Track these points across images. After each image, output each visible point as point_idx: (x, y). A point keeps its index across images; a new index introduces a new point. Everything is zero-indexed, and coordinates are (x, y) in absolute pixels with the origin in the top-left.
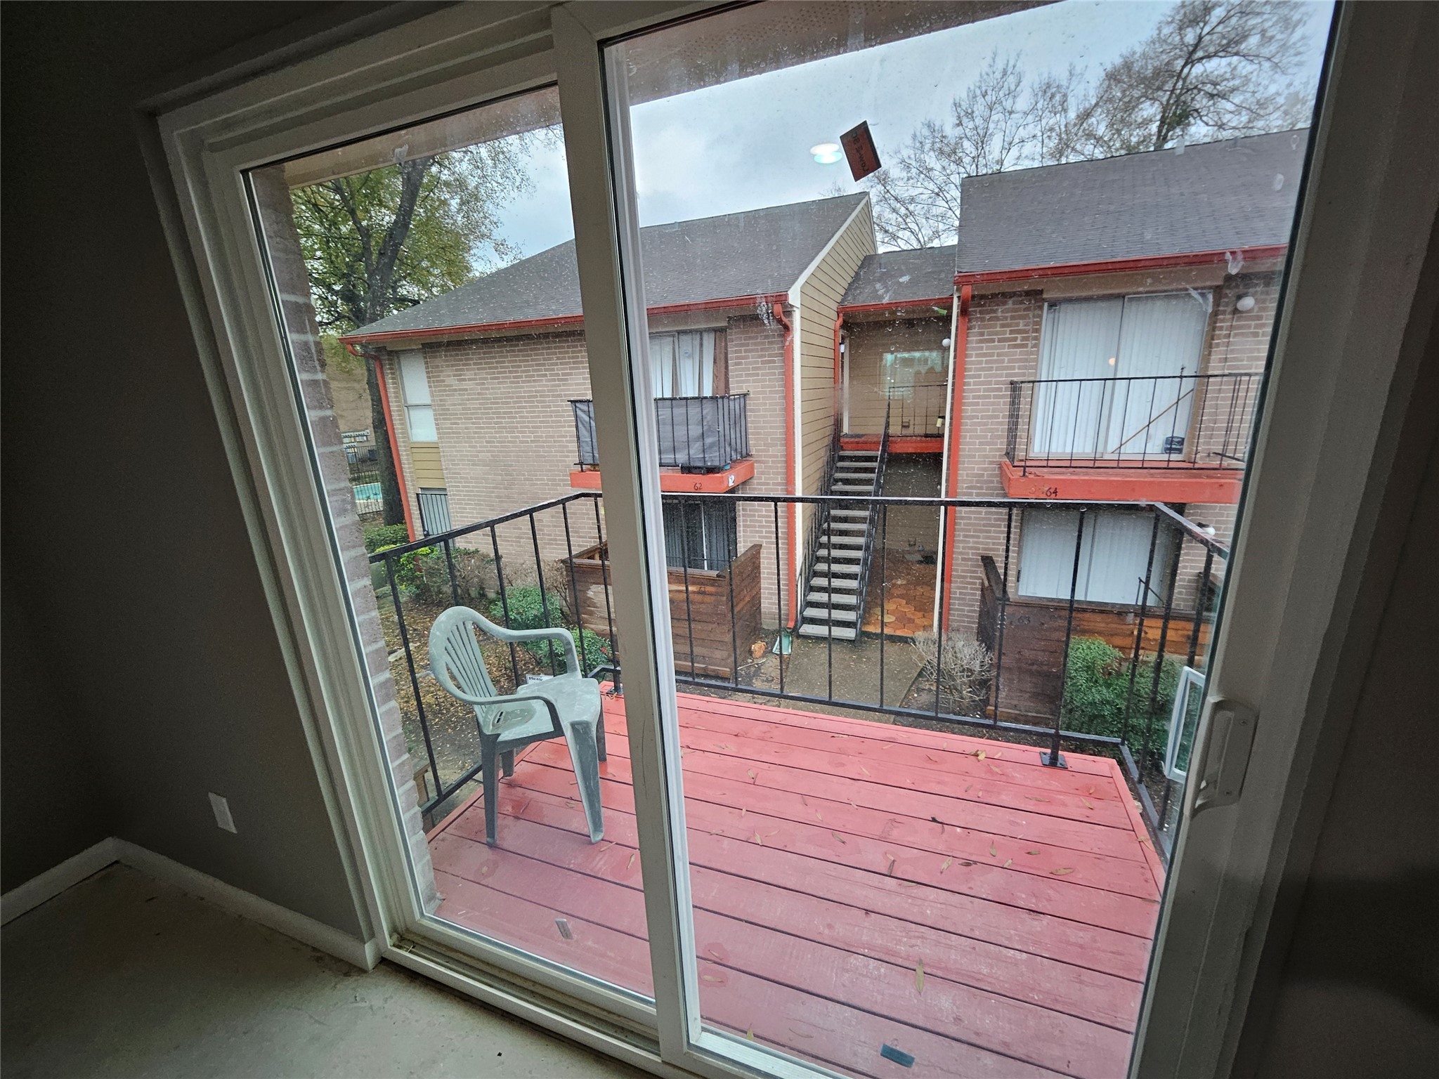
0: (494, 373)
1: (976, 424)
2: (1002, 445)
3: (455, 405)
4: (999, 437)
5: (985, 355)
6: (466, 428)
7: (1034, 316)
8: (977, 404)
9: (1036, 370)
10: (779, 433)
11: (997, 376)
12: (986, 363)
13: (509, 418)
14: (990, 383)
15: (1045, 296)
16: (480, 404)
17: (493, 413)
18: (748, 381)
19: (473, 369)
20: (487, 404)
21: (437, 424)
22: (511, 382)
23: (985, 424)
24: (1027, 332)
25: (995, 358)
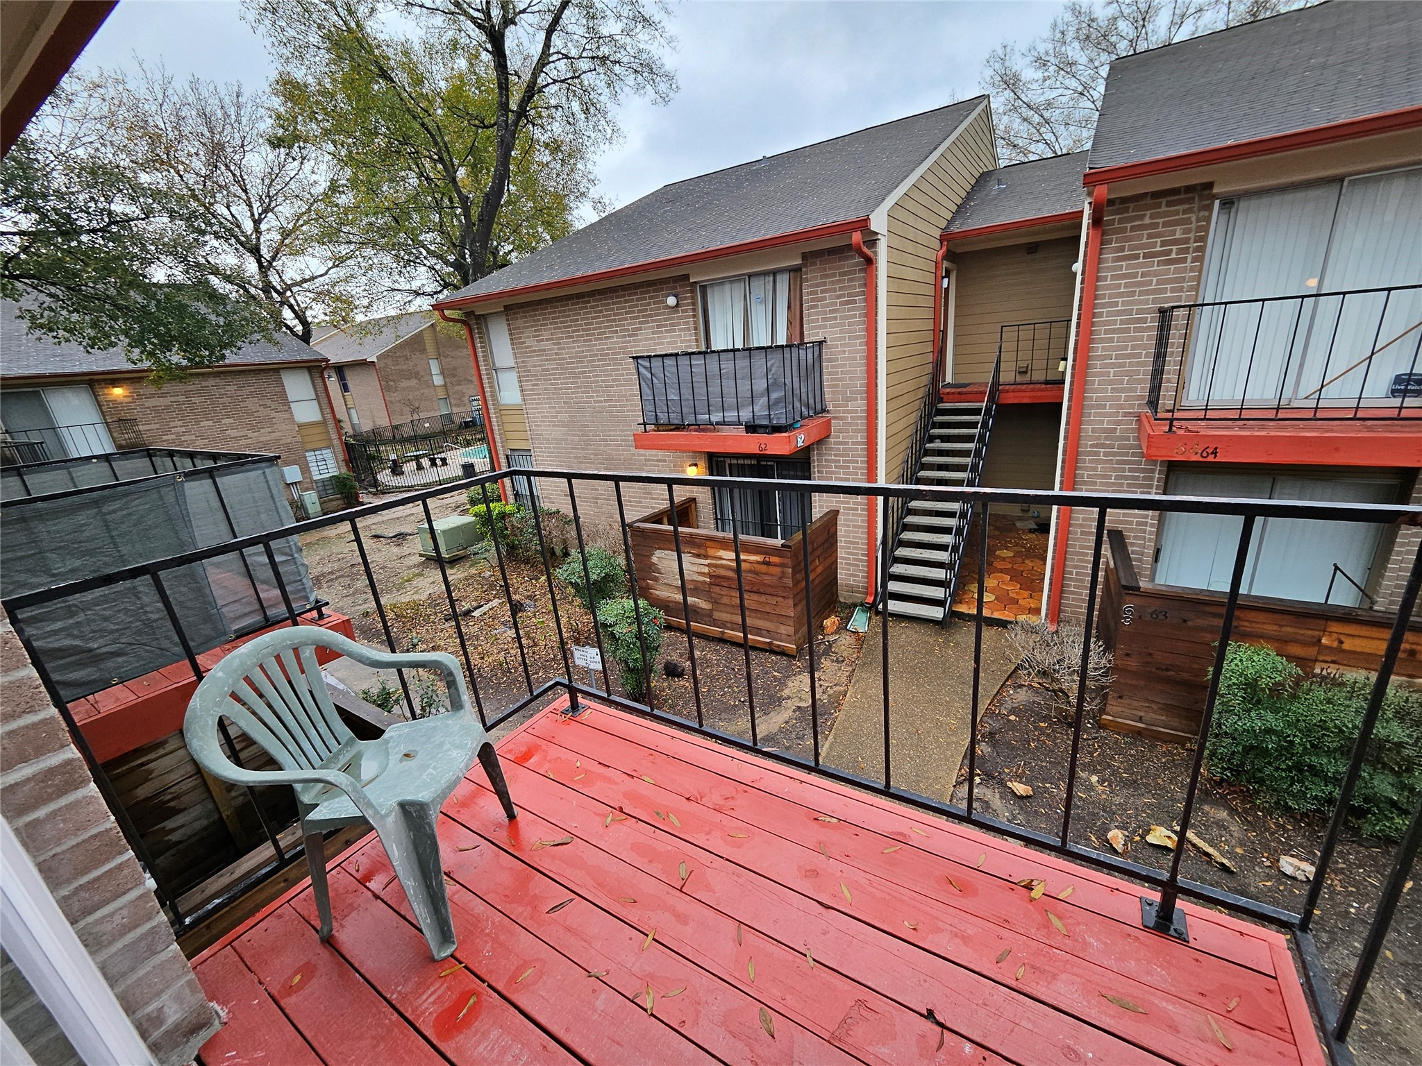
0: (569, 332)
1: (1106, 366)
2: (1143, 391)
3: (535, 366)
4: (1139, 382)
5: (1125, 276)
6: (545, 389)
7: (1198, 220)
8: (1112, 340)
9: (1197, 292)
10: (860, 384)
11: (1140, 302)
12: (1125, 287)
13: (584, 377)
14: (1130, 312)
15: (1215, 191)
16: (557, 364)
17: (570, 373)
18: (825, 327)
19: (550, 329)
20: (563, 364)
21: (521, 386)
22: (584, 341)
23: (1121, 366)
24: (1187, 241)
25: (1139, 279)
